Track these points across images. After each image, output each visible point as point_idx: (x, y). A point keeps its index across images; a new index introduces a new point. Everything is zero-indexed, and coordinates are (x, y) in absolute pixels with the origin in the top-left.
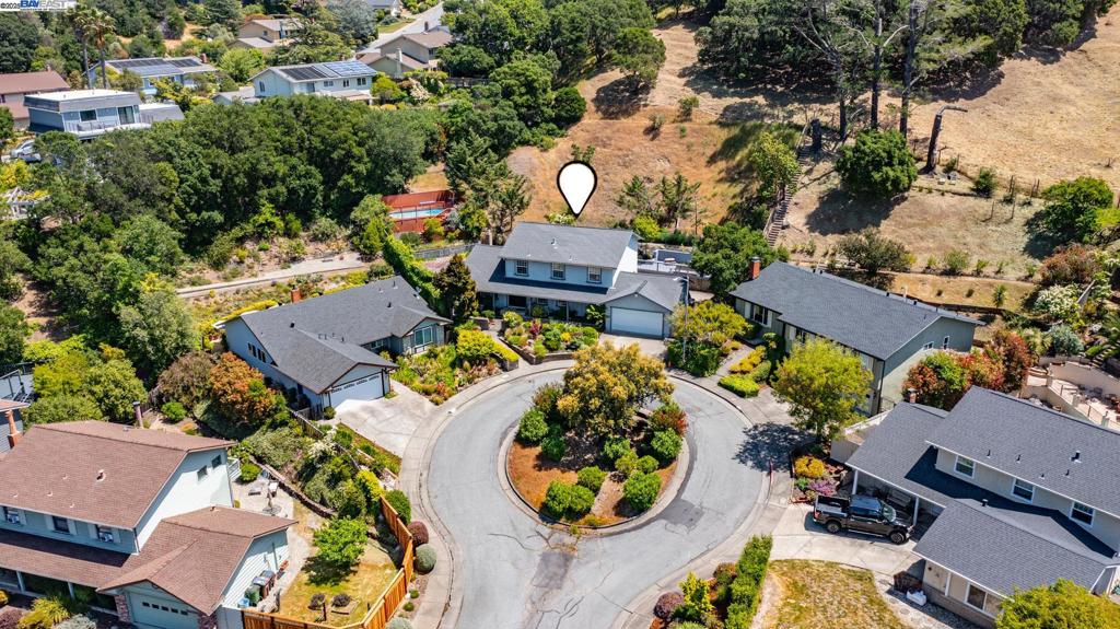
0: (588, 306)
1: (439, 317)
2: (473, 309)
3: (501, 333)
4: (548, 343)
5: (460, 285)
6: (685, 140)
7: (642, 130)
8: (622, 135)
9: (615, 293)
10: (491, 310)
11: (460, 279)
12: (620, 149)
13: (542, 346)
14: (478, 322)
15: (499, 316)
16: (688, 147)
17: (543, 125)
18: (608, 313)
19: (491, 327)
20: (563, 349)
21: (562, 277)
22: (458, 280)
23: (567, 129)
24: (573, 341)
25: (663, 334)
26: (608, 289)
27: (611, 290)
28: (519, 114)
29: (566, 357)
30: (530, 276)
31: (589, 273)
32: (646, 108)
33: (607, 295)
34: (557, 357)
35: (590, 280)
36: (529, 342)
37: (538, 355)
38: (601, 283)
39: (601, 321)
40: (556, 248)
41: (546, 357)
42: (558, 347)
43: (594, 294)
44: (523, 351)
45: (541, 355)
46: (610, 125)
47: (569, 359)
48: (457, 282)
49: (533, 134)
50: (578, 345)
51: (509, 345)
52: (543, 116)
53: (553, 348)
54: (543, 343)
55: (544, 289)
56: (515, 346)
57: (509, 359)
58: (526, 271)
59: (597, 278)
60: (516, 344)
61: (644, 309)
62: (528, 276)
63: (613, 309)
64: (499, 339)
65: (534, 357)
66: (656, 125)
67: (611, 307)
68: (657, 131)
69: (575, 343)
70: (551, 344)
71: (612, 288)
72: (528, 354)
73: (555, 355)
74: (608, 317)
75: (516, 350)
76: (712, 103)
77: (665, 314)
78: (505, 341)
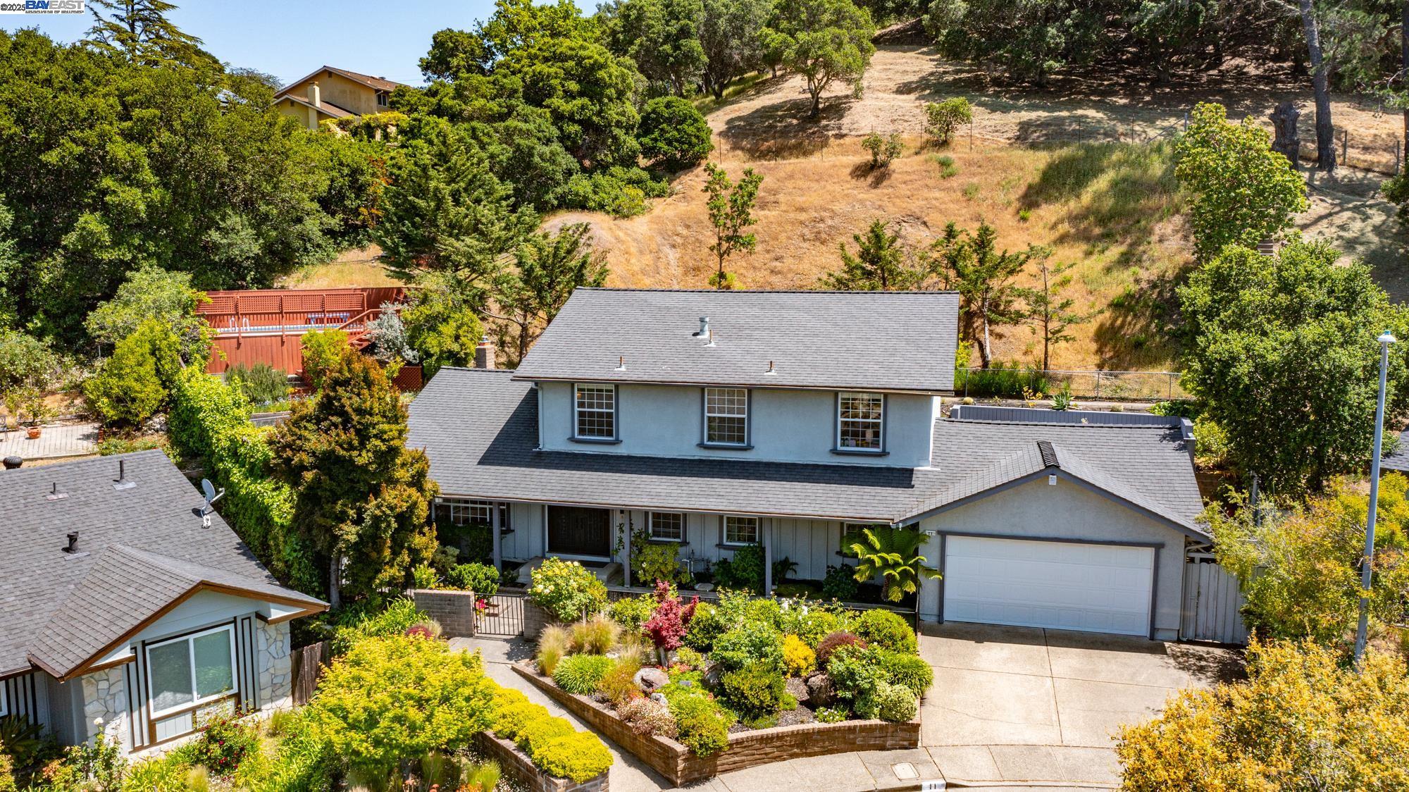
0: (854, 531)
1: (277, 590)
2: (416, 558)
3: (526, 644)
4: (731, 680)
5: (363, 458)
6: (954, 183)
7: (849, 170)
8: (800, 183)
9: (944, 484)
10: (488, 562)
11: (363, 436)
12: (802, 210)
13: (702, 697)
14: (431, 607)
15: (511, 582)
16: (965, 193)
17: (617, 170)
18: (927, 557)
19: (484, 623)
20: (796, 705)
21: (741, 439)
22: (356, 443)
23: (670, 182)
24: (842, 668)
25: (1153, 629)
26: (912, 470)
27: (925, 473)
28: (563, 138)
29: (817, 741)
30: (622, 445)
31: (840, 419)
32: (842, 141)
33: (916, 491)
34: (778, 744)
35: (843, 445)
36: (643, 680)
37: (694, 741)
38: (884, 454)
39: (911, 588)
40: (713, 345)
41: (731, 745)
42: (776, 699)
43: (868, 489)
44: (620, 723)
45: (710, 741)
46: (770, 169)
47: (831, 752)
48: (351, 447)
49: (596, 186)
50: (867, 686)
51: (558, 695)
52: (617, 150)
53: (757, 703)
54: (705, 683)
55: (678, 479)
56: (583, 699)
57: (564, 767)
58: (610, 424)
59: (869, 435)
60: (591, 691)
61: (1077, 535)
62: (617, 442)
63: (951, 540)
64: (514, 669)
65: (680, 748)
66: (881, 158)
67: (943, 534)
68: (882, 169)
69: (852, 674)
70: (745, 687)
71: (929, 468)
72: (647, 735)
73: (767, 737)
74: (929, 571)
75: (590, 716)
76: (992, 123)
77: (1164, 553)
78: (542, 679)
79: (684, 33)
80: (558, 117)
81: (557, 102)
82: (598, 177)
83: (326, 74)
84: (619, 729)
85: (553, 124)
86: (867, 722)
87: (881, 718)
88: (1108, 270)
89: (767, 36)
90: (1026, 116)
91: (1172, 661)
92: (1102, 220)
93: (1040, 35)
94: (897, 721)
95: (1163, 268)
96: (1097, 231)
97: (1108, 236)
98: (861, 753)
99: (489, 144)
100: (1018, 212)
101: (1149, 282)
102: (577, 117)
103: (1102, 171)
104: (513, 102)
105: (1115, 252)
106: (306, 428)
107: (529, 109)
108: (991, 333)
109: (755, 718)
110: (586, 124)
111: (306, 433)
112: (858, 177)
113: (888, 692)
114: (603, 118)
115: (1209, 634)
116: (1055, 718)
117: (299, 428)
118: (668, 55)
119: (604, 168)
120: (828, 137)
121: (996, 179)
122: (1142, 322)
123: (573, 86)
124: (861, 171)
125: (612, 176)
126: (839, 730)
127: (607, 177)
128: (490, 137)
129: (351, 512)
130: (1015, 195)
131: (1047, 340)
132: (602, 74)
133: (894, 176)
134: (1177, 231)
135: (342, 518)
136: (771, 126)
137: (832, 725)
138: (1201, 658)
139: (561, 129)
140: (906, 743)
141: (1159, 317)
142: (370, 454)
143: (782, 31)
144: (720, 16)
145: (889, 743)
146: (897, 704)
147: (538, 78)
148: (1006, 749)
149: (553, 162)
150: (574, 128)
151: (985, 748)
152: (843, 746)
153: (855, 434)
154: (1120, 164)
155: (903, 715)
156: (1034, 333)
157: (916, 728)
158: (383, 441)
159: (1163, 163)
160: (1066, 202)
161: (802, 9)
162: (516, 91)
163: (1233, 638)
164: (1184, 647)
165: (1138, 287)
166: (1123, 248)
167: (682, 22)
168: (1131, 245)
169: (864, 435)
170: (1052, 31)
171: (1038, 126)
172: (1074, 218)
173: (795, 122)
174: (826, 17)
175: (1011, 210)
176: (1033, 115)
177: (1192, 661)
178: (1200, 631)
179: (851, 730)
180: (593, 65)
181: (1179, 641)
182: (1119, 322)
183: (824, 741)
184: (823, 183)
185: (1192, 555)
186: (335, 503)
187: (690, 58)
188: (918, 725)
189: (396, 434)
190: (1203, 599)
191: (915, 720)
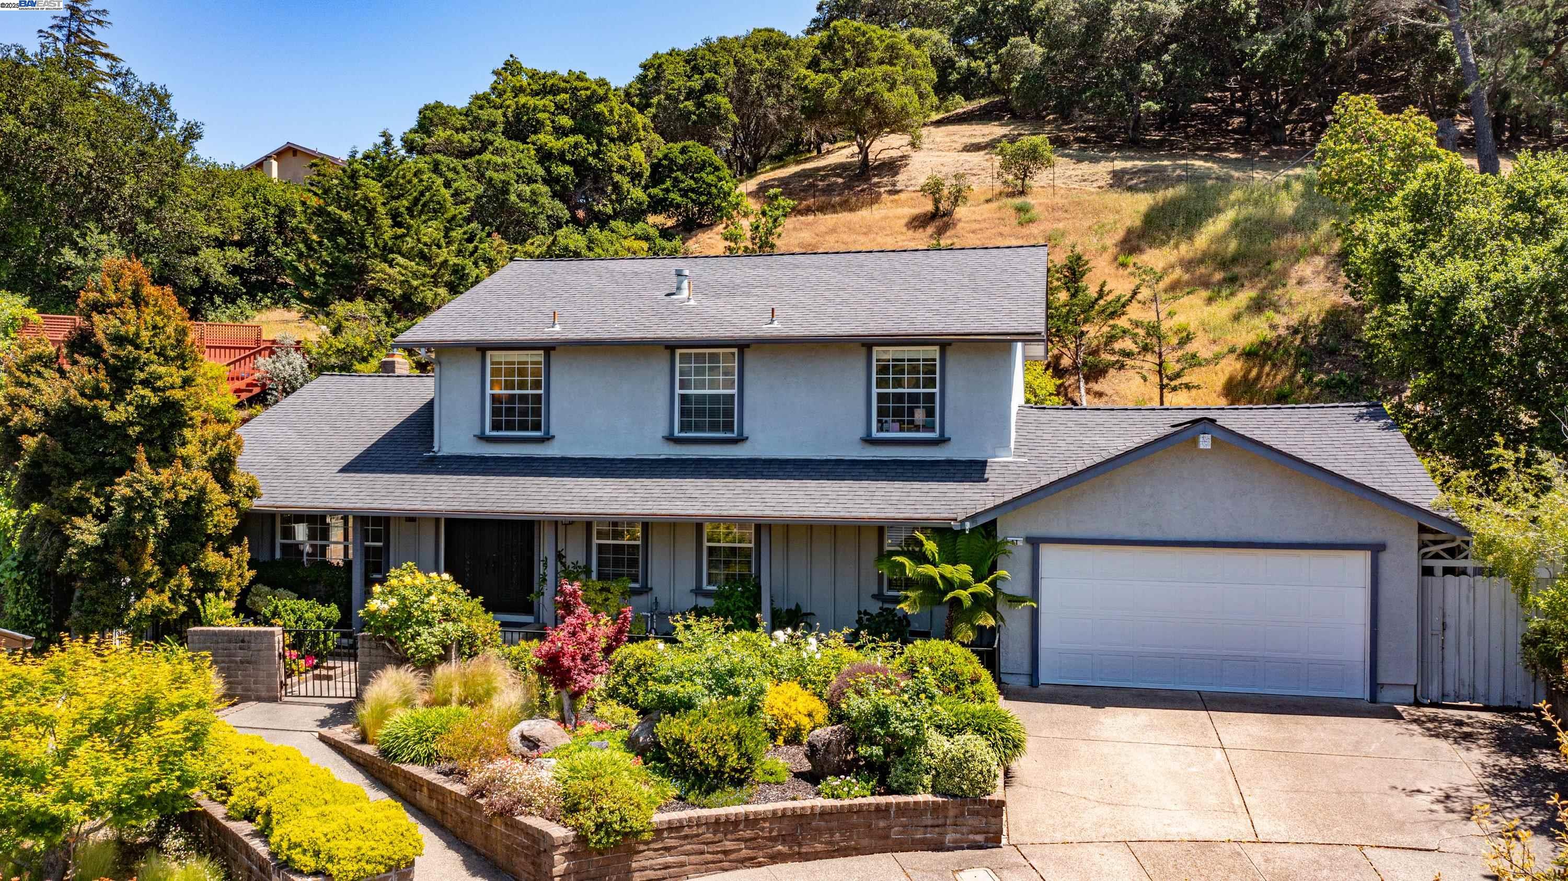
4: (670, 728)
5: (118, 414)
6: (1035, 227)
7: (904, 222)
11: (121, 379)
16: (1048, 239)
17: (619, 224)
18: (1011, 574)
20: (787, 778)
21: (729, 427)
22: (106, 387)
23: (684, 241)
24: (867, 706)
25: (1375, 686)
26: (986, 462)
27: (1005, 465)
28: (550, 180)
29: (819, 831)
30: (555, 443)
31: (875, 391)
32: (896, 197)
33: (991, 485)
34: (748, 834)
35: (880, 429)
36: (524, 738)
37: (587, 820)
38: (942, 441)
39: (989, 621)
40: (692, 302)
41: (658, 832)
42: (750, 760)
43: (917, 485)
44: (468, 802)
45: (616, 817)
46: (808, 224)
47: (844, 852)
48: (98, 393)
49: (591, 241)
50: (910, 733)
51: (380, 770)
52: (620, 201)
53: (713, 762)
54: (631, 744)
55: (631, 481)
56: (417, 770)
57: (317, 854)
58: (537, 412)
59: (920, 416)
60: (430, 759)
61: (1245, 536)
62: (547, 439)
63: (1048, 553)
64: (322, 739)
65: (557, 831)
66: (944, 205)
67: (1034, 542)
68: (945, 219)
69: (882, 716)
70: (691, 737)
71: (1010, 459)
72: (505, 814)
73: (728, 821)
74: (1015, 600)
75: (422, 797)
76: (1079, 172)
77: (1386, 558)
78: (359, 747)
79: (710, 87)
80: (545, 156)
81: (546, 138)
82: (594, 230)
83: (288, 152)
84: (465, 813)
85: (538, 163)
86: (910, 799)
87: (935, 792)
88: (1237, 318)
89: (805, 77)
90: (1119, 165)
91: (1415, 727)
92: (1224, 264)
93: (1133, 74)
94: (964, 796)
95: (1306, 312)
96: (1218, 276)
97: (1232, 280)
98: (901, 855)
99: (455, 181)
100: (1116, 259)
101: (1288, 328)
102: (569, 157)
103: (1219, 211)
104: (490, 136)
105: (1244, 297)
106: (39, 374)
107: (507, 144)
108: (1088, 392)
109: (711, 790)
110: (580, 166)
111: (37, 381)
112: (915, 228)
113: (947, 745)
114: (602, 160)
115: (1465, 692)
116: (1237, 801)
117: (28, 372)
118: (690, 113)
119: (603, 221)
120: (880, 194)
121: (1086, 224)
122: (1284, 372)
123: (565, 121)
124: (919, 222)
125: (613, 231)
126: (859, 810)
127: (606, 233)
128: (458, 173)
129: (96, 502)
130: (1111, 240)
131: (1162, 387)
132: (600, 107)
133: (960, 225)
134: (1319, 273)
135: (79, 508)
136: (812, 186)
137: (847, 802)
138: (1460, 723)
139: (548, 170)
140: (980, 838)
141: (1305, 365)
142: (131, 409)
143: (823, 72)
144: (752, 72)
145: (949, 837)
146: (960, 764)
147: (522, 110)
148: (1160, 848)
149: (534, 203)
150: (564, 170)
151: (1122, 845)
152: (865, 842)
153: (898, 412)
154: (1240, 203)
155: (974, 784)
156: (1145, 380)
157: (1000, 805)
158: (155, 390)
159: (1293, 200)
160: (1177, 246)
161: (847, 46)
162: (494, 124)
163: (1504, 698)
164: (1429, 711)
165: (1274, 334)
166: (1253, 294)
167: (708, 75)
168: (1263, 290)
169: (911, 414)
170: (1147, 67)
171: (1135, 173)
172: (1188, 264)
173: (840, 180)
174: (875, 56)
175: (1107, 256)
176: (1129, 164)
177: (1447, 727)
178: (1450, 688)
179: (881, 811)
180: (589, 98)
181: (1417, 704)
182: (1254, 373)
183: (831, 831)
184: (872, 236)
185: (1429, 563)
186: (70, 485)
187: (717, 117)
188: (1002, 803)
189: (178, 381)
190: (1450, 634)
191: (997, 794)
